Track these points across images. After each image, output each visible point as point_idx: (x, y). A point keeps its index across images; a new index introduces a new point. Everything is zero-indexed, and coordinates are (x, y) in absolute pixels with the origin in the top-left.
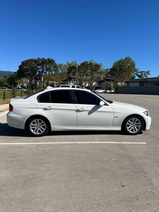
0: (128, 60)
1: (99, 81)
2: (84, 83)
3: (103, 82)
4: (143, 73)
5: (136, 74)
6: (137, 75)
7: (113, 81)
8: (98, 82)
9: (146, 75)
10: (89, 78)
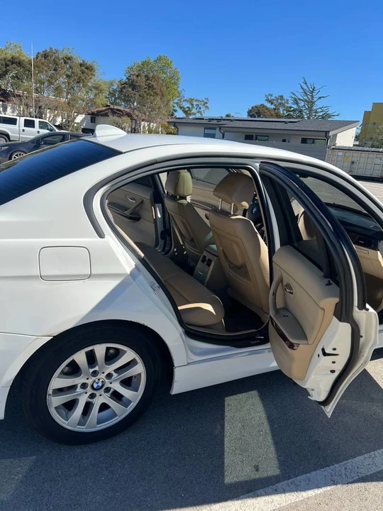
0: (163, 63)
1: (93, 114)
2: (48, 115)
3: (102, 115)
4: (195, 103)
5: (177, 103)
6: (181, 108)
7: (129, 115)
8: (89, 114)
9: (200, 108)
10: (63, 100)
